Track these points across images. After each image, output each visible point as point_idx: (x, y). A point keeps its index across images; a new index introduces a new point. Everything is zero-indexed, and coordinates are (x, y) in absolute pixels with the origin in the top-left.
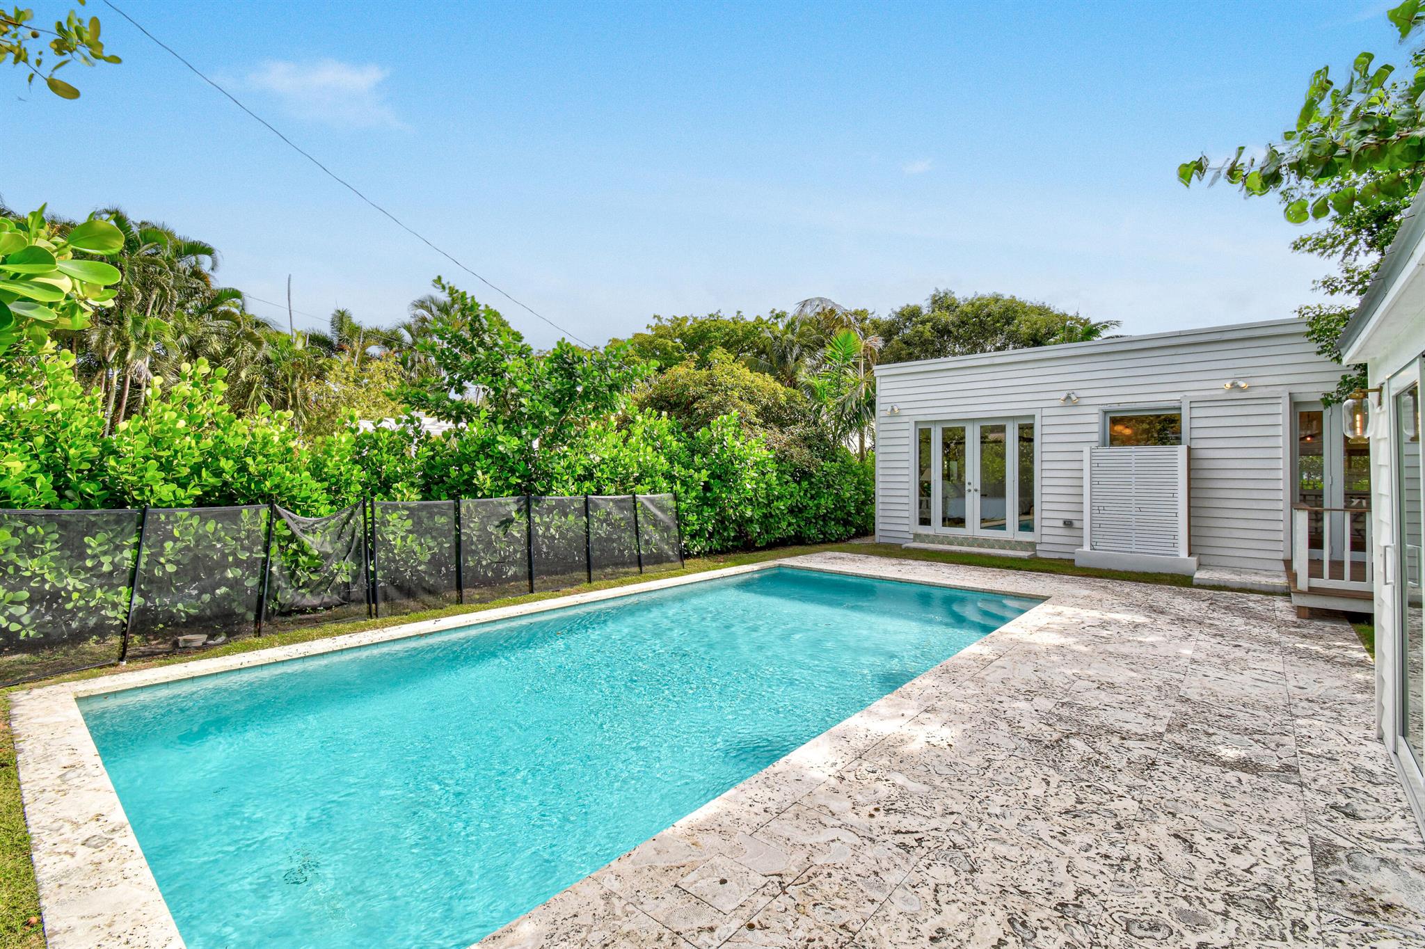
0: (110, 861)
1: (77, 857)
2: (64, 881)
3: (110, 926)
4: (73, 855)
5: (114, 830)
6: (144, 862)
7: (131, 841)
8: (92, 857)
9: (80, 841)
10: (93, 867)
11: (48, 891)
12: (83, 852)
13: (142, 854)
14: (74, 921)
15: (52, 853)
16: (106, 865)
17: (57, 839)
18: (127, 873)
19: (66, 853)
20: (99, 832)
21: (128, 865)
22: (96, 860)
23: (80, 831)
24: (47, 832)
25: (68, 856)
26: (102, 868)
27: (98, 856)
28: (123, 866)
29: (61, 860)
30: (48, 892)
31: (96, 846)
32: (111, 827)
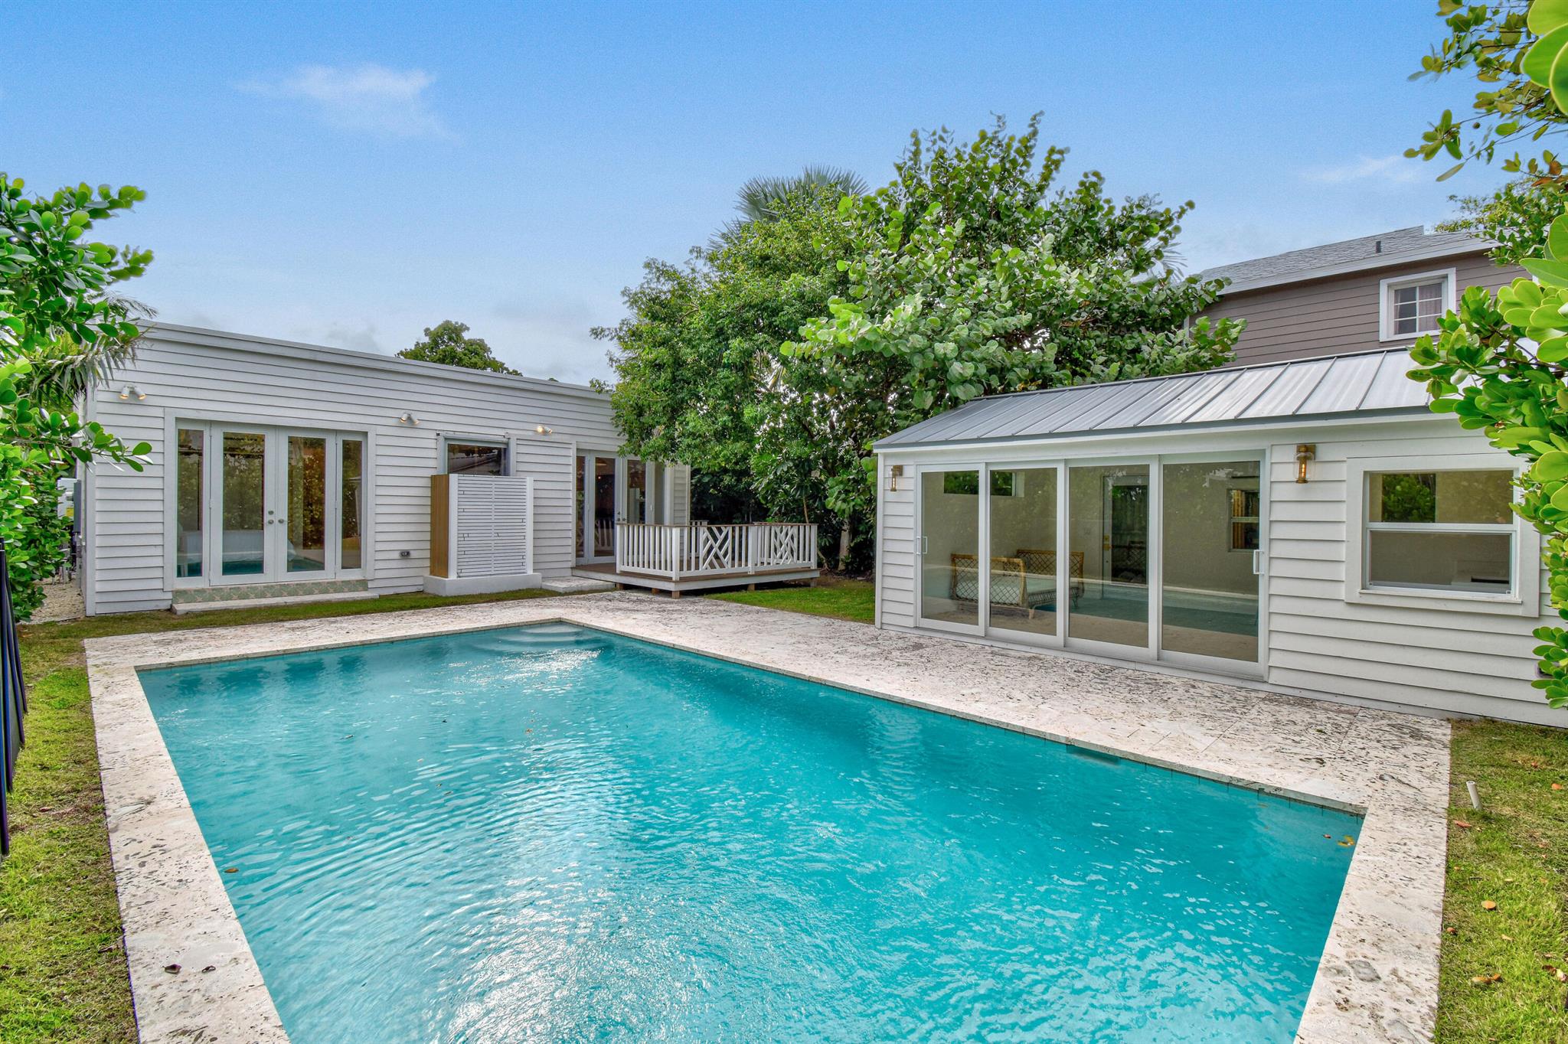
0: (1363, 941)
1: (1391, 966)
2: (1414, 950)
3: (1393, 892)
4: (1394, 972)
5: (1339, 972)
6: (1336, 919)
7: (1331, 946)
8: (1378, 956)
9: (1381, 985)
10: (1382, 945)
11: (1432, 952)
12: (1384, 971)
13: (1333, 926)
14: (1418, 911)
15: (1416, 991)
16: (1369, 939)
17: (1403, 1006)
18: (1357, 920)
19: (1400, 980)
20: (1356, 983)
21: (1351, 925)
22: (1375, 950)
23: (1374, 999)
24: (1412, 1027)
25: (1400, 974)
26: (1375, 939)
27: (1371, 952)
28: (1355, 927)
29: (1409, 974)
30: (1433, 949)
31: (1368, 965)
32: (1339, 978)
